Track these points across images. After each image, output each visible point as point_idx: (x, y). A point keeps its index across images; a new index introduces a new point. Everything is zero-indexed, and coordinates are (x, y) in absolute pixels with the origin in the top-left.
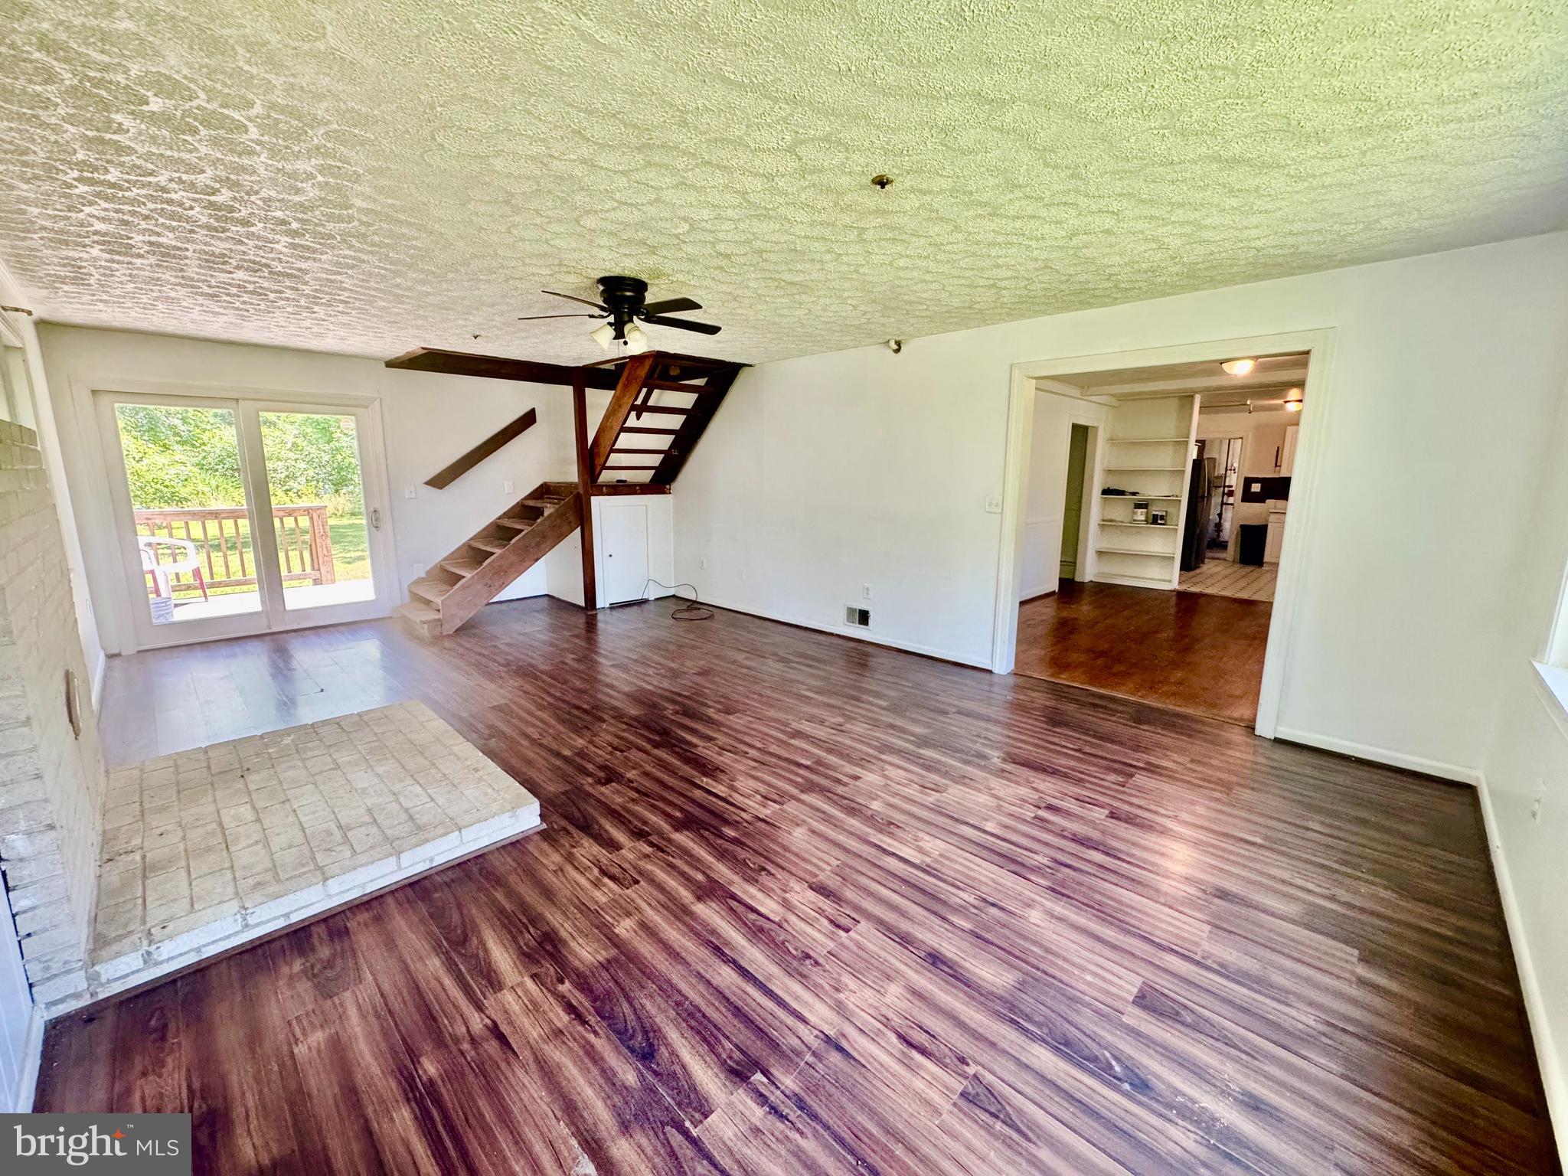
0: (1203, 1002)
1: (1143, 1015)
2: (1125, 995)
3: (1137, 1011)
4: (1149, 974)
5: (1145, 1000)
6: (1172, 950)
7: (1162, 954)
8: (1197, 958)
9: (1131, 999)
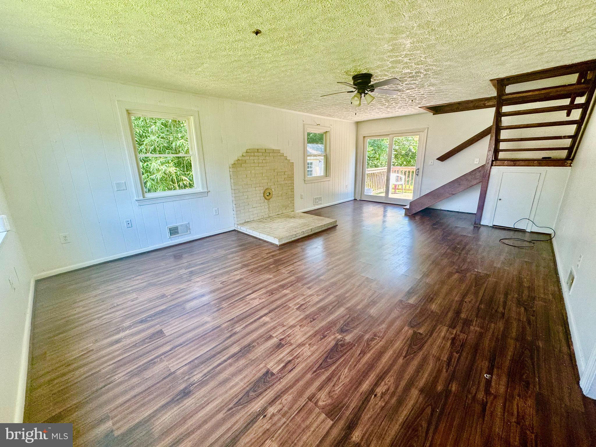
0: (148, 348)
1: (157, 330)
2: (165, 329)
3: (158, 329)
4: (167, 339)
5: (161, 332)
6: (170, 351)
7: (172, 346)
8: (163, 356)
9: (163, 330)
